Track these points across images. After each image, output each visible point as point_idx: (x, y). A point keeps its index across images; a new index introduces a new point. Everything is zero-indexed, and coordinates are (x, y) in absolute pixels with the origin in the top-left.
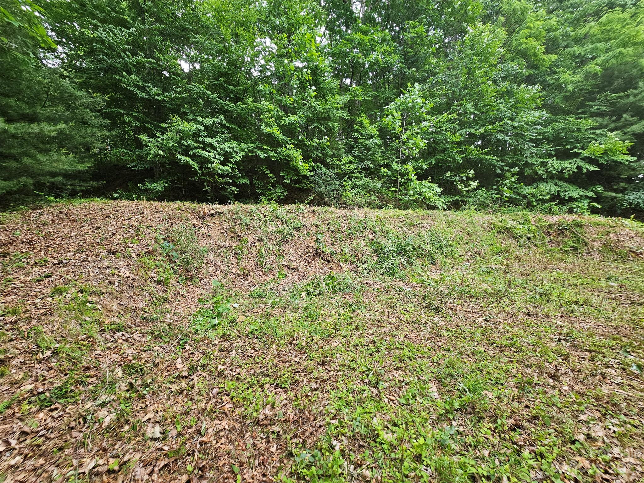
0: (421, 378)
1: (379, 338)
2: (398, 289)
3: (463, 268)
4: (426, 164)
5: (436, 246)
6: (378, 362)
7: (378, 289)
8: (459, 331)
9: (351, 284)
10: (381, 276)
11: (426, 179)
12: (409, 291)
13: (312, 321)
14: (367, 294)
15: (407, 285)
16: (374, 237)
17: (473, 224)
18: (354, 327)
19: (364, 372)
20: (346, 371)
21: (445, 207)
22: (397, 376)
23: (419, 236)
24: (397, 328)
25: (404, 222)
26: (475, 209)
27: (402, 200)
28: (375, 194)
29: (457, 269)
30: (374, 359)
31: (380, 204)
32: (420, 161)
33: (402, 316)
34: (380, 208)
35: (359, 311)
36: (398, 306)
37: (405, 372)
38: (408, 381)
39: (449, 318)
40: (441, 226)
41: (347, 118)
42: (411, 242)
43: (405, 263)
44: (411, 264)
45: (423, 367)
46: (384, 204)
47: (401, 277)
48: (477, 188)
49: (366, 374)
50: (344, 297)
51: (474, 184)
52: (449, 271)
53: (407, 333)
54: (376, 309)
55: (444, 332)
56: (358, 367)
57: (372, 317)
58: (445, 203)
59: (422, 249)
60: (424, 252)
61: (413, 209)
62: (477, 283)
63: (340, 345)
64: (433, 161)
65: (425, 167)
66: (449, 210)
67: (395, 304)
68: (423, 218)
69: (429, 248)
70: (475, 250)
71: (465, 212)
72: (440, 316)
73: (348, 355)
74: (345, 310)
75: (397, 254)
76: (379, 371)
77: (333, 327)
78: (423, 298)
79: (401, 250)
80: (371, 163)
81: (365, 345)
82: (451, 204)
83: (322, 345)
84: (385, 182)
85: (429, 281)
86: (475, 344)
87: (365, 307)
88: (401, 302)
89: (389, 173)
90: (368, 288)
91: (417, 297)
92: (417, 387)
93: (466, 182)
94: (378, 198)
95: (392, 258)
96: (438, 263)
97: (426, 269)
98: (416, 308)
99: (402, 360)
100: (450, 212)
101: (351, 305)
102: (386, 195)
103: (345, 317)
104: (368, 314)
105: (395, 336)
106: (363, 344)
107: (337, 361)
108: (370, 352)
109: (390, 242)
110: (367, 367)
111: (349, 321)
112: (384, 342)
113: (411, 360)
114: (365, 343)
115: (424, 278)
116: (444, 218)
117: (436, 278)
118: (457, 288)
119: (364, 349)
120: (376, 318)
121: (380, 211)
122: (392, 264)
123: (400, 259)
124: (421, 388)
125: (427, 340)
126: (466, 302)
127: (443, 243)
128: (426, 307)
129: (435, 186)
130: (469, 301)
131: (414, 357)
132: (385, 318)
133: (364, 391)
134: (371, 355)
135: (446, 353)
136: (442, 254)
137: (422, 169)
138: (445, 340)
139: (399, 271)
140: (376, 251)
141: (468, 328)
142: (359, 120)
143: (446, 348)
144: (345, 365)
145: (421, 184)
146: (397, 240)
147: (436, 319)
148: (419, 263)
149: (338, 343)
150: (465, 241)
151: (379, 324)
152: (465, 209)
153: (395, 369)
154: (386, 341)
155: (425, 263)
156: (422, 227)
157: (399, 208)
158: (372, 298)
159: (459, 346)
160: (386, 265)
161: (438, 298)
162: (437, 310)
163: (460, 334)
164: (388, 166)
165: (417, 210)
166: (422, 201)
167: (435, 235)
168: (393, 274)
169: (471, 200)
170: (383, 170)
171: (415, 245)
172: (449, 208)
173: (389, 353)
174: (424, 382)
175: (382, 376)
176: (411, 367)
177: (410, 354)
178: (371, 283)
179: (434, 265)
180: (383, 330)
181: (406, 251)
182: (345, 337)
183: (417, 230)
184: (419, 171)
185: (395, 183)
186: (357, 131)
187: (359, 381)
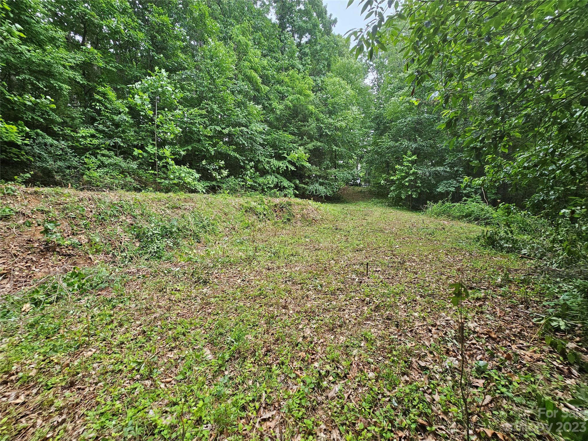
0: (196, 347)
1: (149, 326)
2: (166, 272)
3: (223, 242)
4: (184, 151)
5: (200, 226)
6: (150, 351)
7: (144, 276)
8: (225, 295)
9: (108, 277)
10: (146, 262)
11: (184, 165)
12: (178, 271)
13: (47, 338)
14: (131, 283)
15: (175, 265)
16: (134, 221)
17: (227, 205)
18: (117, 324)
19: (133, 369)
20: (109, 378)
21: (204, 191)
22: (172, 356)
23: (183, 217)
24: (169, 309)
25: (167, 205)
26: (229, 193)
27: (161, 183)
28: (130, 176)
29: (219, 243)
30: (145, 350)
31: (138, 186)
32: (177, 147)
33: (173, 296)
34: (138, 190)
35: (121, 305)
36: (168, 288)
37: (180, 349)
38: (184, 356)
39: (215, 287)
40: (202, 208)
41: (81, 82)
42: (176, 224)
43: (171, 245)
44: (178, 244)
45: (197, 337)
46: (142, 187)
47: (168, 259)
48: (228, 176)
49: (136, 370)
50: (99, 295)
51: (225, 173)
52: (212, 246)
53: (179, 311)
54: (143, 297)
55: (213, 300)
56: (126, 367)
57: (138, 307)
58: (204, 188)
59: (187, 230)
60: (189, 233)
61: (175, 192)
62: (235, 252)
63: (98, 352)
64: (190, 148)
65: (183, 153)
66: (208, 194)
67: (164, 287)
68: (185, 200)
69: (193, 228)
70: (231, 227)
71: (221, 195)
72: (208, 287)
73: (110, 359)
74: (102, 308)
75: (163, 237)
76: (152, 360)
77: (85, 333)
78: (192, 275)
79: (166, 232)
80: (123, 143)
81: (132, 340)
82: (209, 189)
83: (68, 361)
84: (141, 164)
85: (196, 258)
86: (237, 301)
87: (130, 299)
88: (171, 283)
89: (145, 155)
90: (131, 277)
91: (186, 275)
92: (193, 358)
93: (219, 170)
94: (135, 179)
95: (157, 241)
96: (203, 240)
97: (193, 247)
98: (186, 285)
99: (175, 339)
100: (209, 195)
101: (110, 301)
102: (144, 178)
103: (102, 317)
104: (133, 306)
105: (167, 318)
106: (129, 339)
107: (94, 373)
108: (139, 345)
109: (153, 225)
110: (137, 362)
111: (109, 319)
112: (156, 328)
113: (185, 335)
114: (132, 338)
115: (192, 256)
116: (205, 201)
117: (202, 254)
118: (220, 260)
119: (132, 344)
120: (144, 306)
121: (139, 194)
122: (157, 248)
123: (166, 241)
124: (197, 356)
125: (198, 312)
126: (227, 270)
127: (205, 223)
128: (195, 282)
129: (194, 171)
130: (229, 268)
131: (188, 331)
132: (154, 304)
133: (136, 388)
134: (140, 347)
135: (215, 317)
136: (206, 232)
137: (180, 155)
138: (214, 306)
139: (166, 253)
140: (138, 236)
141: (231, 291)
142: (101, 89)
143: (215, 313)
144: (107, 372)
145: (181, 170)
146: (160, 223)
147: (205, 290)
148: (185, 243)
149: (94, 350)
150: (223, 220)
151: (148, 312)
152: (220, 193)
153: (169, 351)
154: (157, 326)
155: (191, 242)
156: (185, 209)
157: (161, 190)
158: (138, 287)
159: (225, 308)
160: (151, 249)
161: (205, 272)
162: (205, 282)
163: (225, 297)
164: (142, 148)
165: (179, 193)
166: (183, 185)
167: (198, 216)
168: (160, 258)
169: (224, 186)
170: (136, 152)
171: (180, 226)
172: (208, 192)
173: (162, 337)
174: (199, 350)
175: (156, 363)
176: (185, 342)
177: (183, 330)
178: (134, 270)
179: (199, 243)
180: (153, 317)
181: (171, 233)
182: (104, 340)
183: (181, 212)
184: (178, 156)
185: (153, 165)
186: (99, 101)
187: (128, 382)
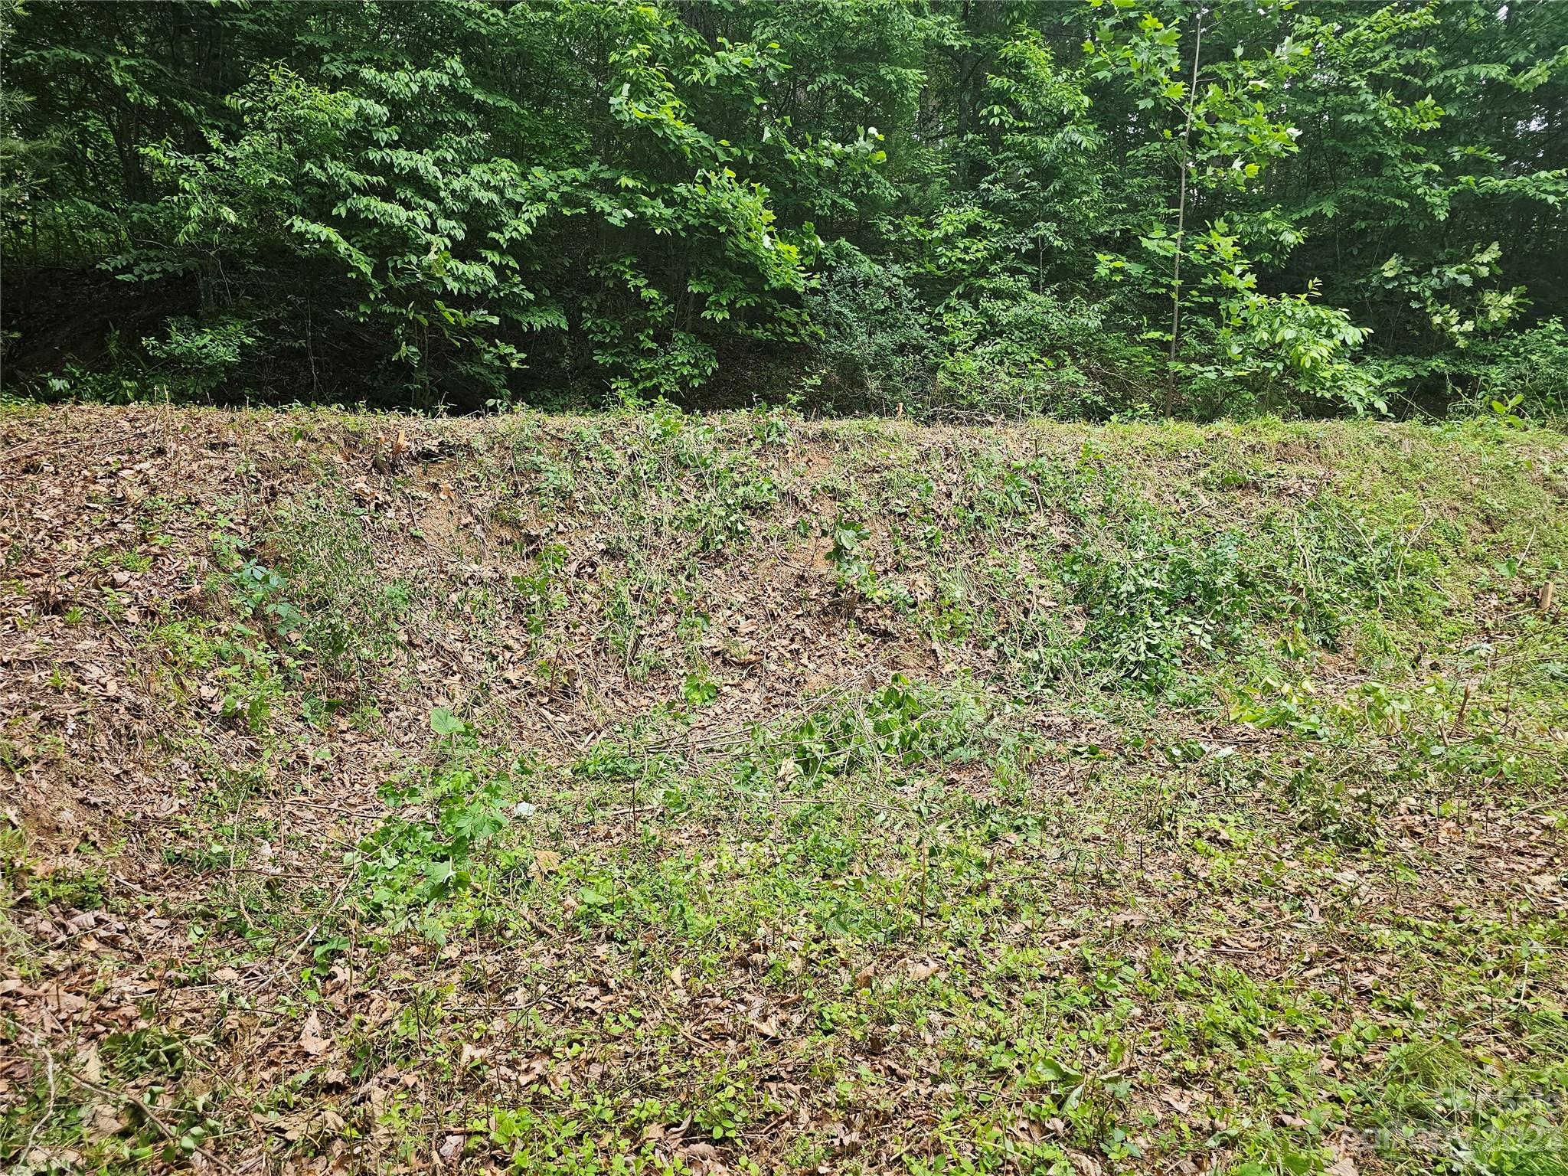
0: (1287, 1119)
1: (1104, 952)
2: (1176, 752)
3: (1463, 663)
4: (1298, 225)
5: (1342, 570)
6: (1104, 1050)
7: (1093, 751)
8: (1452, 930)
9: (981, 726)
10: (1102, 697)
11: (1293, 293)
12: (1227, 760)
13: (825, 876)
14: (1049, 768)
15: (1217, 734)
16: (1075, 535)
17: (1507, 475)
18: (999, 903)
19: (1044, 1088)
20: (970, 1083)
21: (1381, 405)
22: (1183, 1107)
23: (1267, 528)
24: (1180, 910)
25: (1202, 474)
26: (1518, 412)
27: (1189, 379)
28: (1075, 359)
29: (1435, 666)
30: (1084, 1034)
31: (1100, 399)
32: (1268, 215)
33: (1199, 861)
34: (1096, 414)
35: (1015, 839)
36: (1182, 821)
37: (1219, 1095)
38: (1233, 1132)
39: (1403, 876)
40: (1364, 487)
41: (957, 45)
42: (1232, 555)
43: (1206, 642)
44: (1232, 646)
45: (1297, 1077)
46: (1112, 401)
47: (1187, 701)
48: (1522, 322)
49: (1054, 1098)
50: (952, 782)
51: (1500, 305)
52: (1399, 675)
53: (1224, 933)
54: (1088, 832)
55: (1385, 935)
56: (1020, 1067)
57: (1070, 864)
58: (1380, 392)
59: (1281, 585)
60: (1288, 599)
61: (1241, 416)
62: (1530, 728)
63: (943, 975)
64: (1329, 210)
65: (1291, 238)
66: (1400, 418)
67: (1167, 811)
68: (1284, 453)
69: (1312, 579)
70: (1519, 588)
71: (1470, 425)
72: (1365, 866)
73: (975, 1016)
74: (960, 832)
75: (1173, 605)
76: (1109, 1088)
77: (911, 899)
78: (1290, 791)
79: (1189, 588)
80: (1062, 234)
81: (1043, 979)
82: (1407, 394)
83: (869, 971)
84: (1117, 308)
85: (1314, 719)
86: (1523, 984)
87: (1042, 823)
88: (1194, 804)
89: (1135, 269)
90: (1051, 745)
91: (1261, 785)
92: (1271, 1158)
93: (1467, 301)
94: (1088, 372)
95: (1149, 621)
96: (1351, 641)
97: (1299, 667)
98: (1260, 831)
99: (1201, 1045)
100: (1406, 426)
101: (983, 813)
102: (1123, 364)
103: (958, 861)
104: (1053, 853)
105: (1170, 945)
106: (1036, 973)
107: (929, 1040)
108: (1065, 1007)
109: (1139, 555)
110: (1058, 1069)
111: (977, 878)
112: (1127, 969)
113: (1242, 1046)
114: (1044, 971)
115: (1292, 706)
116: (1378, 453)
117: (1343, 705)
118: (1437, 750)
119: (1043, 994)
120: (1090, 868)
121: (1100, 430)
122: (1150, 648)
123: (1184, 626)
124: (1290, 1161)
125: (1309, 965)
126: (1478, 806)
127: (1373, 559)
128: (1303, 827)
129: (1337, 317)
130: (1490, 803)
131: (1258, 1031)
132: (1125, 867)
133: (1049, 1164)
134: (1070, 1018)
135: (1393, 1019)
136: (1369, 604)
137: (1276, 247)
138: (1391, 966)
139: (1182, 674)
140: (1082, 594)
141: (1489, 919)
142: (1010, 50)
143: (1395, 1000)
144: (965, 1058)
145: (1277, 312)
146: (1170, 548)
147: (1347, 877)
148: (1267, 642)
149: (933, 965)
150: (1471, 549)
151: (1102, 893)
152: (1470, 412)
153: (1174, 1081)
154: (1132, 963)
155: (1295, 641)
156: (1280, 492)
157: (1180, 413)
158: (1071, 787)
159: (1451, 994)
160: (1124, 651)
161: (1353, 791)
162: (1352, 842)
163: (1453, 944)
164: (1126, 245)
165: (1259, 423)
166: (1278, 382)
167: (1339, 524)
168: (1156, 690)
169: (1497, 374)
170: (1105, 263)
171: (1251, 568)
172: (1399, 411)
173: (1148, 1014)
174: (1302, 1138)
175: (1121, 1107)
176: (1241, 1076)
177: (1237, 1021)
178: (1063, 722)
179: (1334, 649)
180: (1120, 920)
181: (1210, 593)
182: (961, 944)
183: (1257, 506)
184: (1266, 257)
185: (1157, 309)
186: (1002, 97)
187: (1025, 1125)
